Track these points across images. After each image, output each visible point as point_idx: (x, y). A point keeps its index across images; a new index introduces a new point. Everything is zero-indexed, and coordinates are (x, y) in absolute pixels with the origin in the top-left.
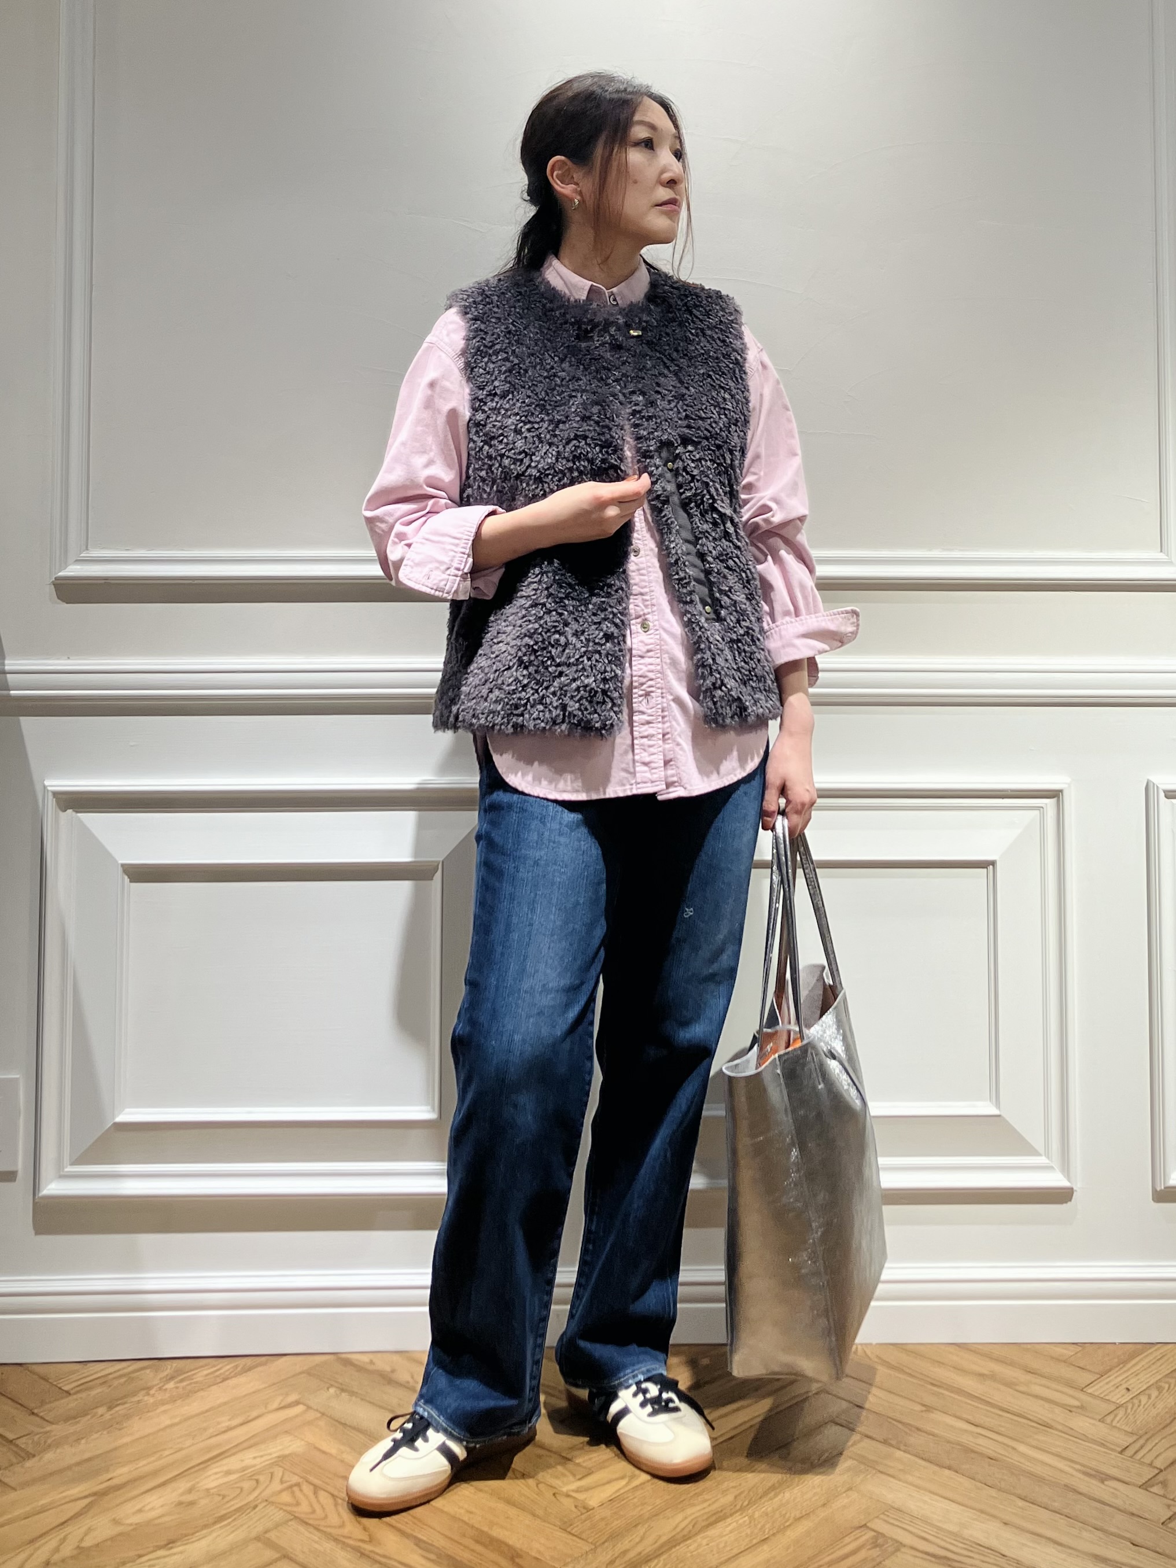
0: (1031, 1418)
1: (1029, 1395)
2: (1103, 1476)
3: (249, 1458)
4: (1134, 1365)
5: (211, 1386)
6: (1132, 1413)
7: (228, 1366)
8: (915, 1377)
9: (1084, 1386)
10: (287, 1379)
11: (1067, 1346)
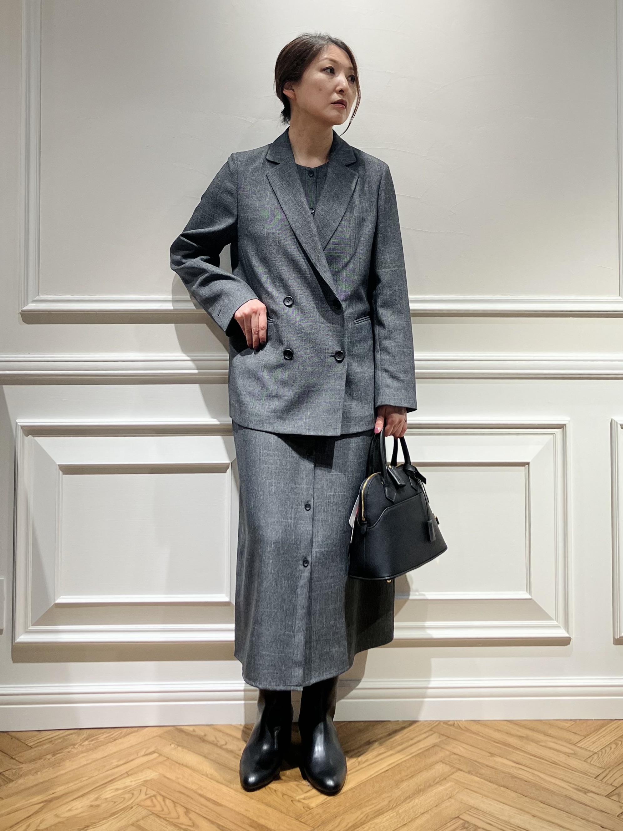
0: (548, 760)
1: (547, 747)
2: (585, 790)
3: (128, 782)
4: (603, 731)
5: (108, 743)
6: (602, 756)
7: (117, 733)
8: (485, 738)
9: (575, 743)
10: (148, 740)
11: (567, 721)
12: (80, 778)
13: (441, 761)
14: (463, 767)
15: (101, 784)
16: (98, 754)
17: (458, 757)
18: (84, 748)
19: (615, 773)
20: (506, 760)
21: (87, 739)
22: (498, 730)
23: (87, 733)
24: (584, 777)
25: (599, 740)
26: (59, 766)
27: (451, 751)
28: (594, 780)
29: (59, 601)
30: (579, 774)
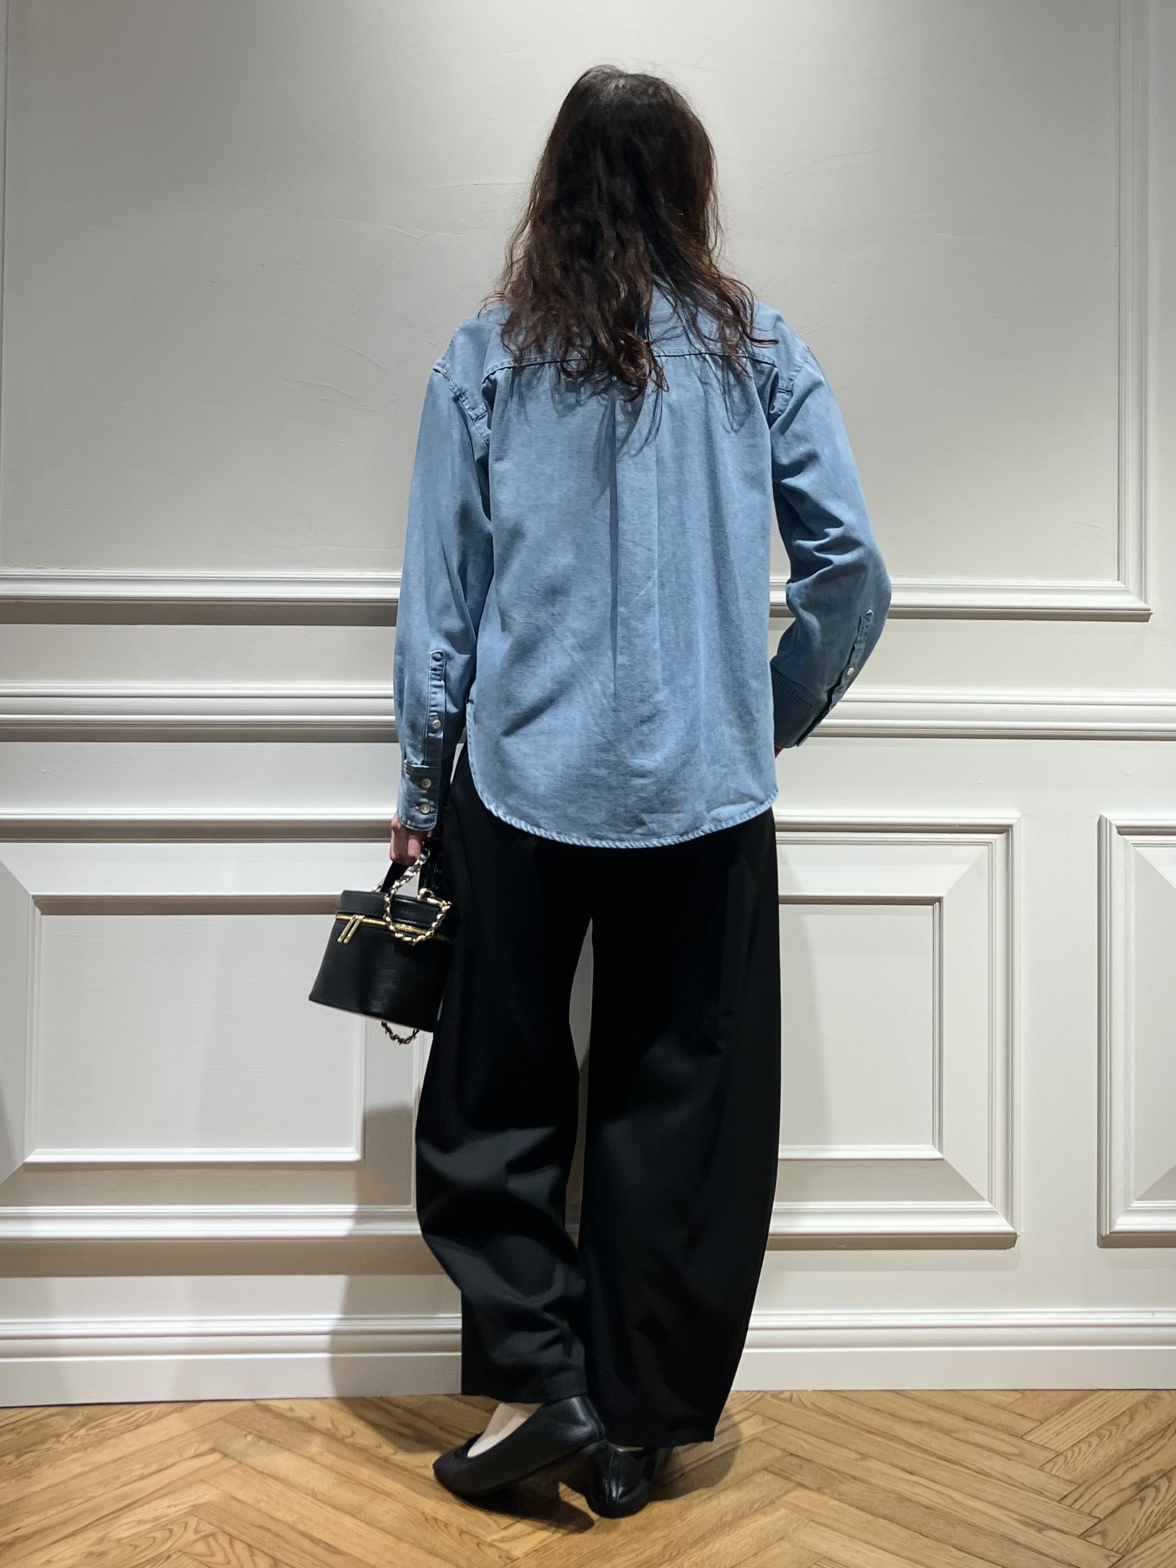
0: (970, 1466)
1: (967, 1442)
2: (1039, 1525)
3: (162, 1508)
4: (1075, 1412)
5: (123, 1433)
6: (1072, 1461)
7: (143, 1412)
8: (850, 1424)
9: (1023, 1433)
10: (203, 1426)
11: (1006, 1393)
12: (70, 1500)
13: (765, 1469)
14: (807, 1481)
15: (112, 1511)
16: (104, 1455)
17: (797, 1459)
18: (79, 1443)
19: (1097, 1493)
20: (889, 1466)
21: (83, 1425)
22: (877, 1410)
23: (83, 1413)
24: (1037, 1499)
25: (1067, 1429)
26: (30, 1477)
27: (784, 1450)
28: (1055, 1505)
29: (31, 1158)
30: (1029, 1494)
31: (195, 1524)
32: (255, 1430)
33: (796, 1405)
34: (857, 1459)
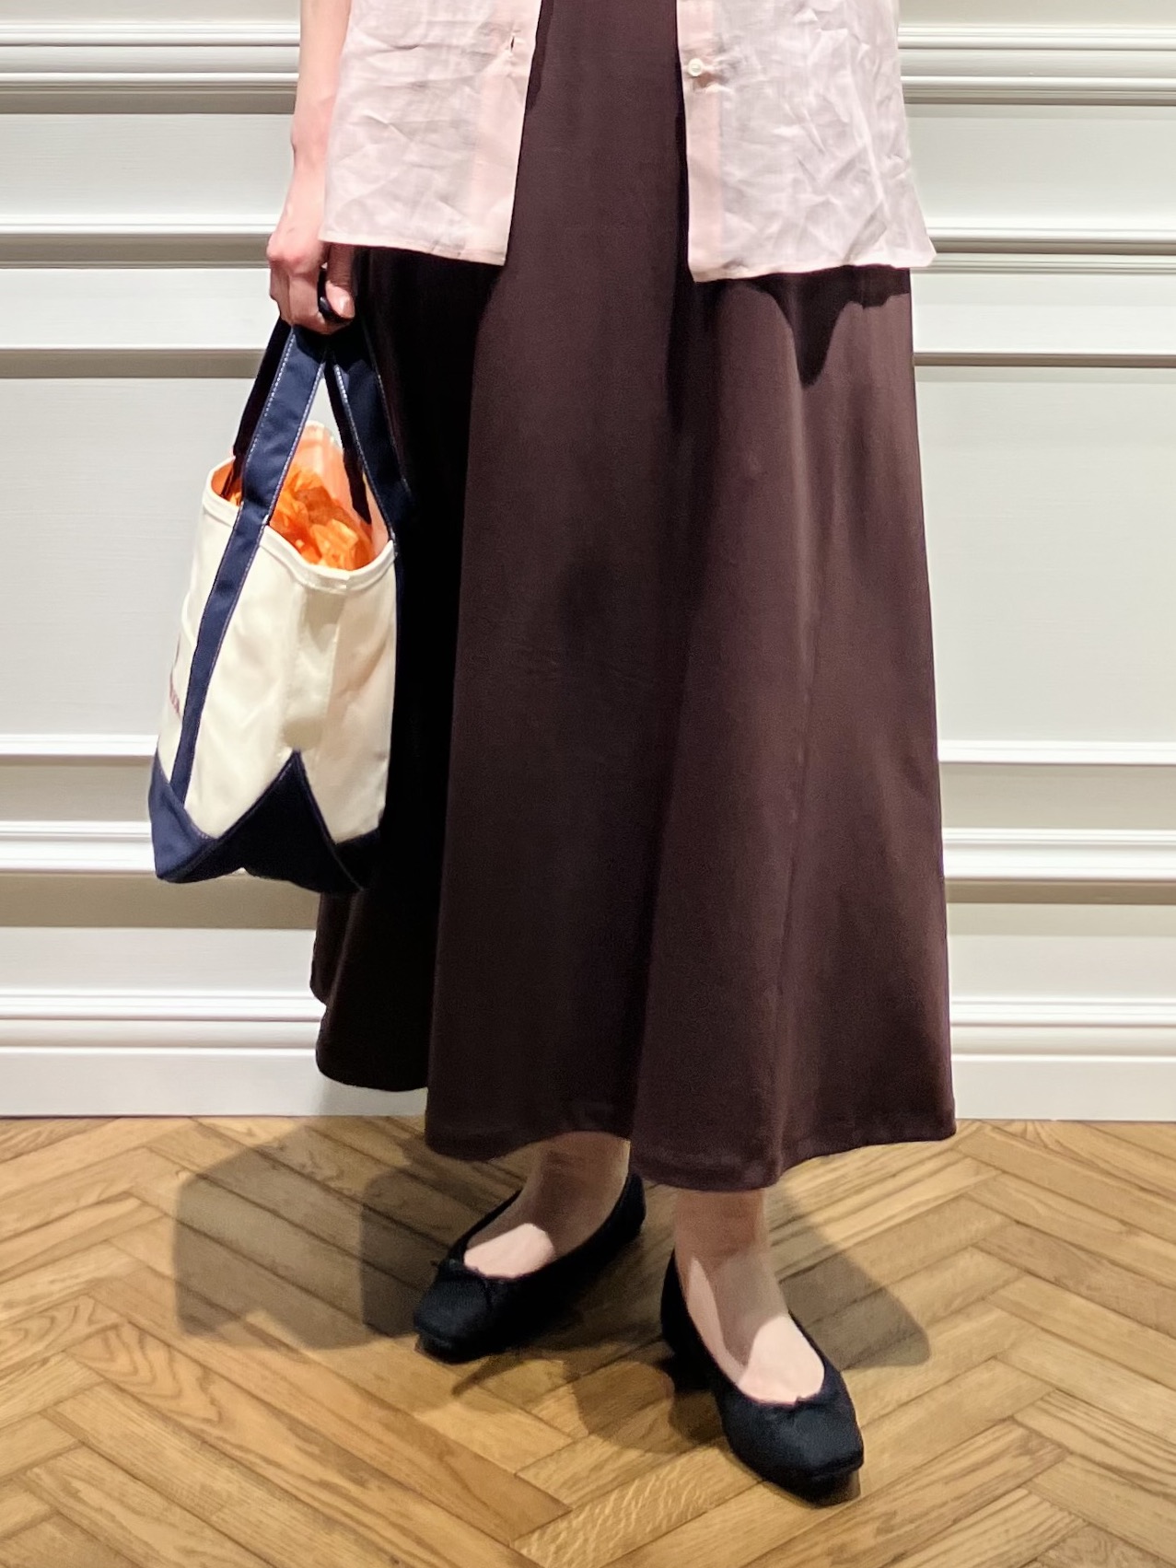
31: (90, 1309)
32: (193, 1163)
33: (1029, 1146)
34: (1121, 1233)
